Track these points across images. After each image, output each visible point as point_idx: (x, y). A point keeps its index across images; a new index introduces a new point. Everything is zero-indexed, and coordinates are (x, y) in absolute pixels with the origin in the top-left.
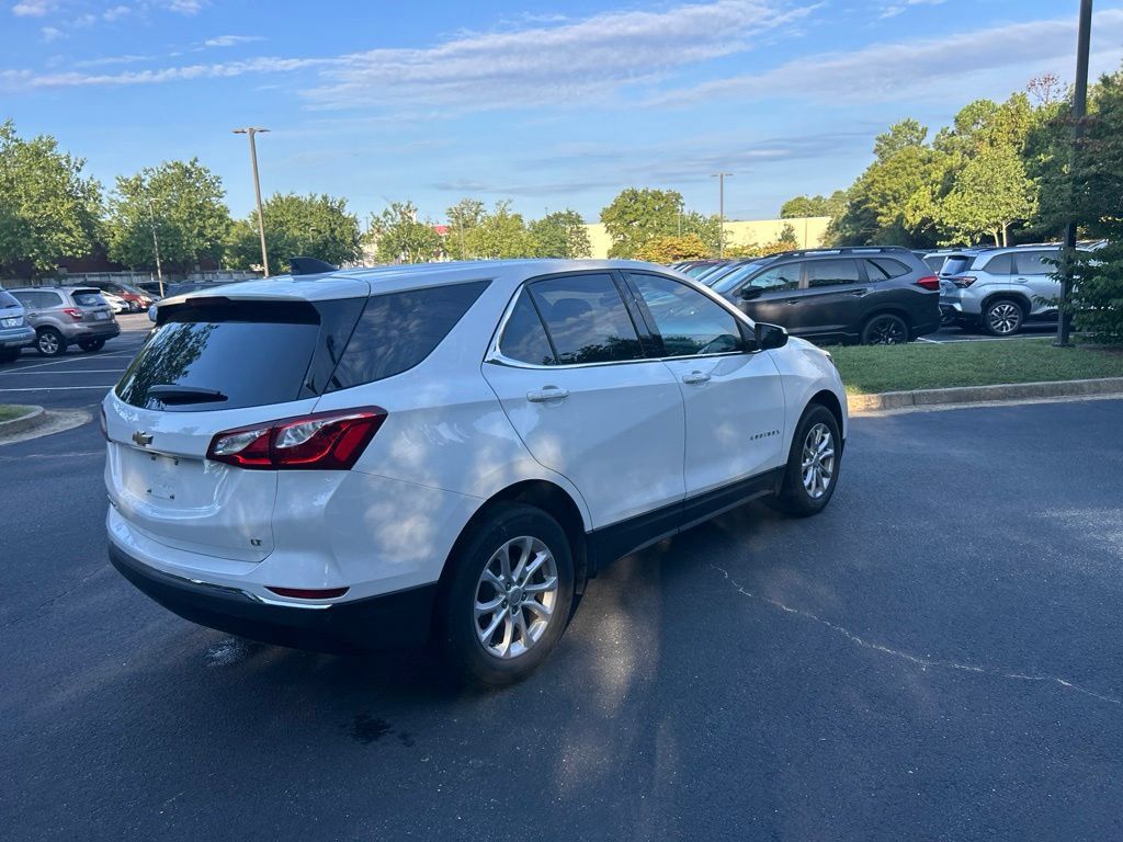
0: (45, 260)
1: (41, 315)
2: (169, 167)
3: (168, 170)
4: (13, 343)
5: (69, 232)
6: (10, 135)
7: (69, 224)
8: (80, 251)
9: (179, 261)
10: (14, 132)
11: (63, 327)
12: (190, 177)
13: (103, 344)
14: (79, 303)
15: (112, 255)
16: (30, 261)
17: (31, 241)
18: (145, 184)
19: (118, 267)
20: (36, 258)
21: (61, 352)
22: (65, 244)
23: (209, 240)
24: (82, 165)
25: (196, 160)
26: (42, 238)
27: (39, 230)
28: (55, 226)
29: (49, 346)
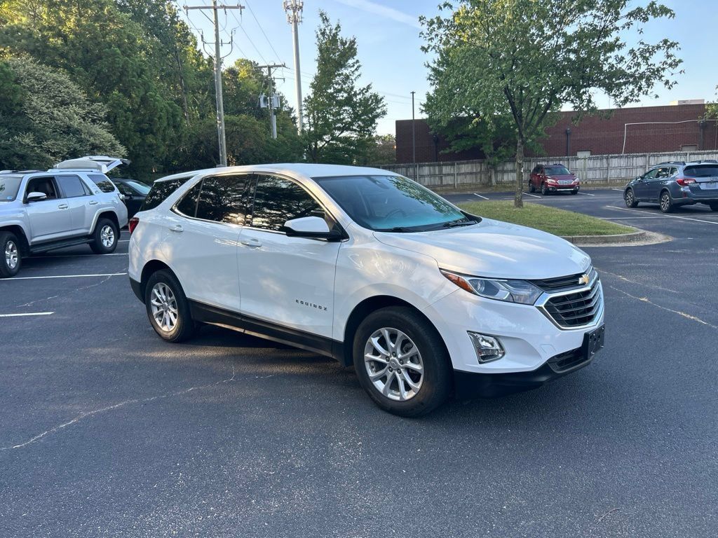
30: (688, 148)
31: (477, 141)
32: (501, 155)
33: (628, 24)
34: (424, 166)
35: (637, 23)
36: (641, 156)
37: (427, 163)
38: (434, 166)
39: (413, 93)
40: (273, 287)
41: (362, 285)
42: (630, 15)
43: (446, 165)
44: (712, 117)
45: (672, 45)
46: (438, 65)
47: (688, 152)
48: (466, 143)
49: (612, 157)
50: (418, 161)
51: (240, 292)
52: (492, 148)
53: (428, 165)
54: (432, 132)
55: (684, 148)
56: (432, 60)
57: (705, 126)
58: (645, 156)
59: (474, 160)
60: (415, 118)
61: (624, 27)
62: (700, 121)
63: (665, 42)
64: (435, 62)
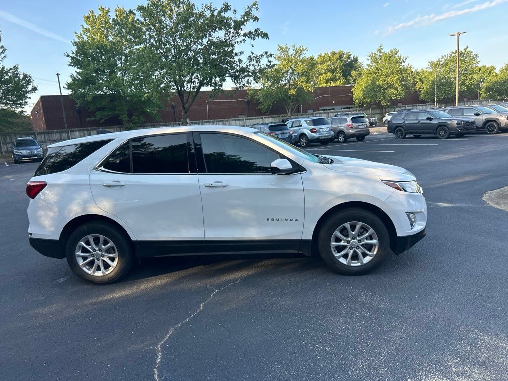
0: (385, 101)
1: (341, 127)
2: (454, 53)
3: (453, 55)
4: (323, 138)
5: (396, 89)
6: (381, 51)
7: (397, 85)
8: (399, 97)
9: (450, 97)
10: (382, 49)
11: (346, 131)
12: (464, 56)
13: (364, 138)
14: (353, 122)
15: (421, 97)
16: (380, 102)
17: (381, 94)
18: (441, 63)
19: (423, 102)
20: (382, 100)
21: (345, 141)
22: (394, 94)
23: (467, 86)
24: (406, 59)
25: (467, 47)
26: (385, 92)
27: (385, 89)
28: (391, 86)
29: (341, 139)
30: (242, 116)
31: (116, 112)
32: (135, 121)
33: (244, 40)
34: (75, 131)
35: (249, 41)
36: (221, 121)
37: (77, 129)
38: (84, 131)
39: (57, 74)
40: (241, 214)
41: (330, 198)
42: (245, 35)
43: (93, 130)
44: (252, 97)
45: (271, 55)
46: (77, 55)
47: (244, 118)
48: (107, 113)
49: (205, 122)
50: (69, 128)
51: (204, 225)
52: (128, 117)
53: (78, 131)
54: (78, 105)
55: (240, 116)
56: (71, 51)
57: (248, 102)
58: (222, 121)
59: (114, 126)
60: (62, 94)
61: (241, 42)
62: (246, 100)
63: (266, 53)
64: (73, 53)
